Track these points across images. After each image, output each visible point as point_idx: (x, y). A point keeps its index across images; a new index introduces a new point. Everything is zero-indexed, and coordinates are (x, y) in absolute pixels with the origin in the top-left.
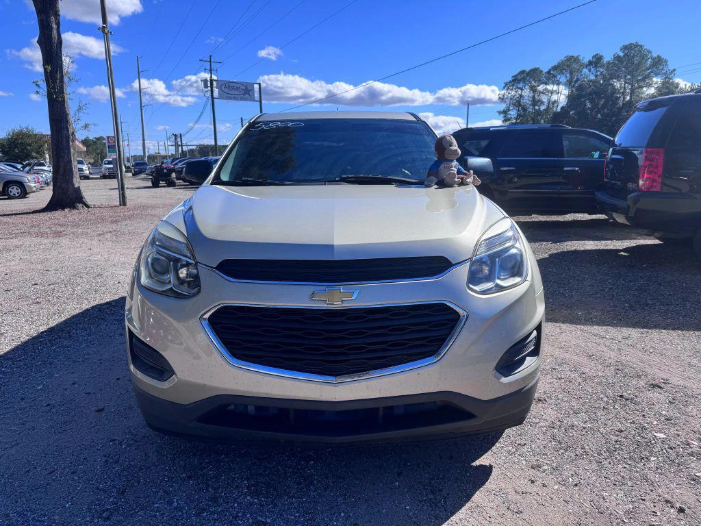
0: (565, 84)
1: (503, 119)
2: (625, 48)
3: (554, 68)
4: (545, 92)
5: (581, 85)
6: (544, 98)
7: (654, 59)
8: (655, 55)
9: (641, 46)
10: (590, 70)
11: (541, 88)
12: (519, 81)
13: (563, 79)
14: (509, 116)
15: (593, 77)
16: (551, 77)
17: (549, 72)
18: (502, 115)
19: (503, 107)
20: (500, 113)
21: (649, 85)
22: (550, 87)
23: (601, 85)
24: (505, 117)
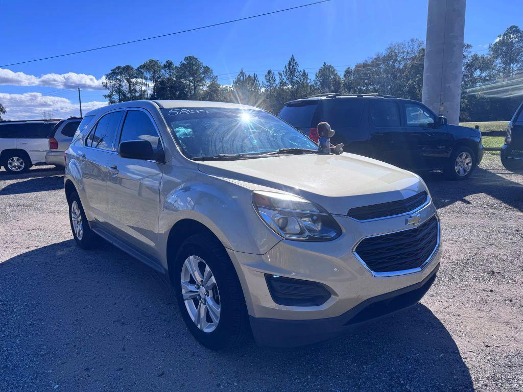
0: (151, 79)
1: (109, 102)
2: (186, 59)
3: (141, 67)
4: (137, 83)
5: (162, 81)
6: (137, 88)
7: (205, 68)
8: (205, 66)
9: (196, 59)
10: (165, 71)
11: (133, 80)
12: (117, 74)
13: (148, 75)
14: (114, 100)
15: (168, 76)
16: (139, 73)
17: (138, 69)
18: (108, 99)
19: (107, 92)
20: (105, 96)
21: (203, 84)
22: (139, 80)
23: (175, 82)
24: (110, 100)
